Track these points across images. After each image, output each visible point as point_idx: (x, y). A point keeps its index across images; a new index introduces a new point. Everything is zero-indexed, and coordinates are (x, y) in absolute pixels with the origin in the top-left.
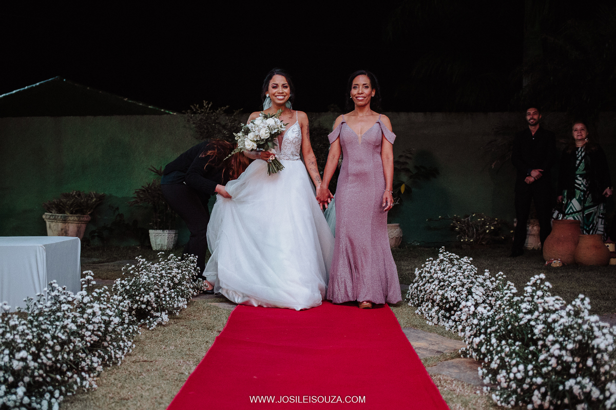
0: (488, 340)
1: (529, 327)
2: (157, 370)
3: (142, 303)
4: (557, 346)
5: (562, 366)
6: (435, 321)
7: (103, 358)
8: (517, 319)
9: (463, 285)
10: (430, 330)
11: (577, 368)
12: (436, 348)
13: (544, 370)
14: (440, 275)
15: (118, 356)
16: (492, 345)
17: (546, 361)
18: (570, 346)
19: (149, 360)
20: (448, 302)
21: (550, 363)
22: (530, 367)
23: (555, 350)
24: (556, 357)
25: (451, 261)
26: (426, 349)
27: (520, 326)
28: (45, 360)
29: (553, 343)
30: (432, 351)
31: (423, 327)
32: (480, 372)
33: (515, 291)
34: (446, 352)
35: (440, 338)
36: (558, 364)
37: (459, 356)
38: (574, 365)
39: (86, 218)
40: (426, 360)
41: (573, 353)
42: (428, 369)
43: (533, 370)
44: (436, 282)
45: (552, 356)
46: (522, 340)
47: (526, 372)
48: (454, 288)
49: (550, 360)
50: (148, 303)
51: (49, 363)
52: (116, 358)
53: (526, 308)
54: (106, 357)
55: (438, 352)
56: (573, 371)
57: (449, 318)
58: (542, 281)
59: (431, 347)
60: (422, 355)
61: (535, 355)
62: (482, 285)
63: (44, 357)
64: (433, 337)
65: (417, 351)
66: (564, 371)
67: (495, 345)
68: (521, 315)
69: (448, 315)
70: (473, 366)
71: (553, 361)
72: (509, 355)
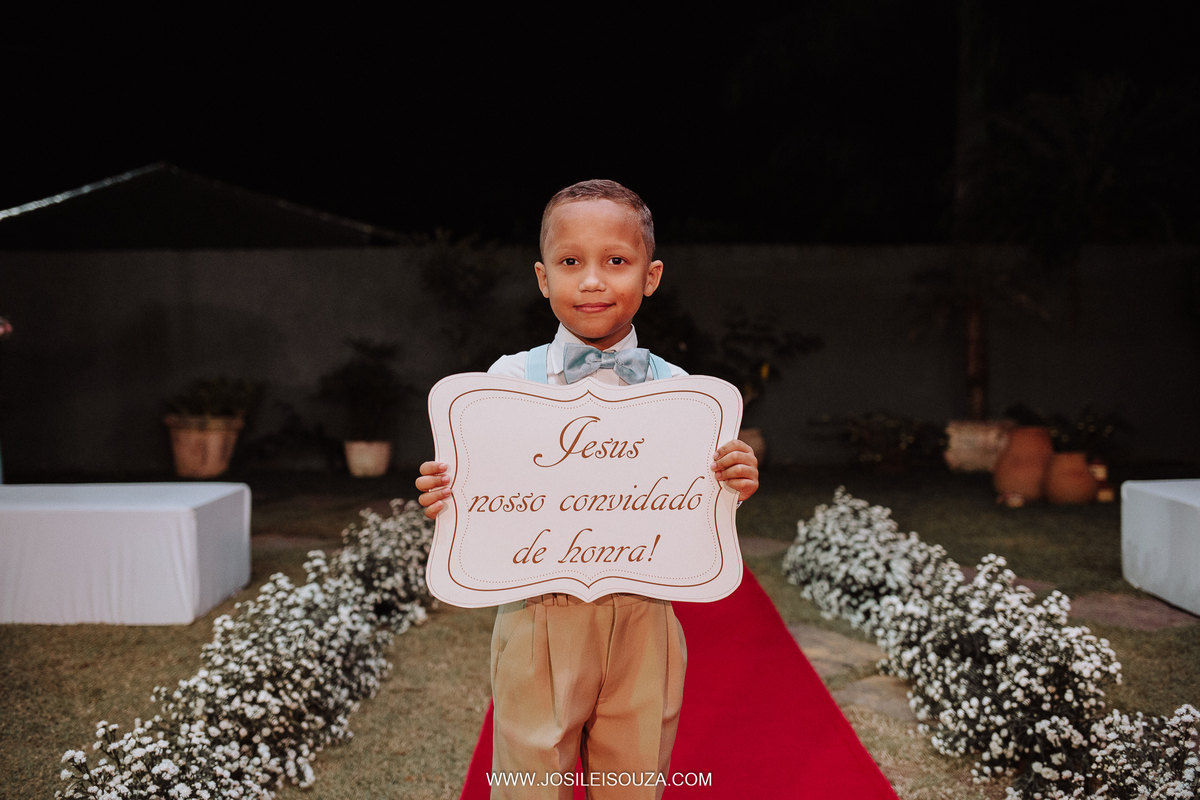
0: (923, 654)
1: (982, 638)
2: (431, 704)
3: (385, 590)
4: (1024, 672)
5: (1032, 699)
6: (835, 611)
7: (350, 688)
8: (964, 623)
9: (877, 556)
10: (830, 627)
11: (1052, 702)
12: (841, 658)
13: (1007, 705)
14: (840, 538)
15: (370, 684)
16: (929, 664)
17: (1009, 692)
18: (1042, 671)
19: (415, 687)
20: (855, 582)
21: (1014, 695)
22: (986, 700)
23: (1021, 677)
24: (1023, 688)
25: (856, 514)
26: (826, 661)
27: (969, 633)
28: (288, 702)
29: (1019, 667)
30: (835, 664)
31: (818, 622)
32: (913, 703)
33: (960, 577)
34: (858, 665)
35: (845, 642)
36: (1026, 696)
37: (876, 672)
38: (1048, 698)
39: (238, 423)
40: (830, 680)
41: (1046, 681)
42: (834, 695)
43: (990, 705)
44: (835, 550)
45: (1018, 685)
46: (973, 655)
47: (981, 708)
48: (864, 563)
49: (1014, 691)
50: (393, 591)
51: (294, 706)
52: (367, 687)
53: (977, 609)
54: (355, 686)
55: (846, 665)
56: (1046, 707)
57: (856, 608)
58: (1001, 569)
59: (835, 658)
60: (823, 670)
61: (994, 681)
62: (906, 556)
63: (285, 698)
64: (835, 639)
65: (813, 664)
66: (1034, 708)
67: (934, 664)
68: (969, 618)
69: (855, 602)
70: (901, 690)
71: (1018, 694)
72: (956, 681)
